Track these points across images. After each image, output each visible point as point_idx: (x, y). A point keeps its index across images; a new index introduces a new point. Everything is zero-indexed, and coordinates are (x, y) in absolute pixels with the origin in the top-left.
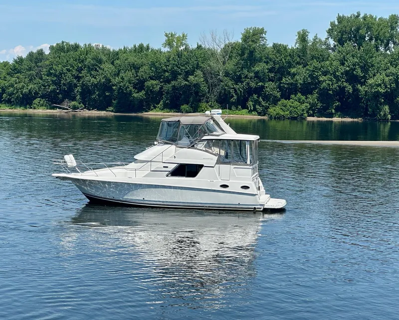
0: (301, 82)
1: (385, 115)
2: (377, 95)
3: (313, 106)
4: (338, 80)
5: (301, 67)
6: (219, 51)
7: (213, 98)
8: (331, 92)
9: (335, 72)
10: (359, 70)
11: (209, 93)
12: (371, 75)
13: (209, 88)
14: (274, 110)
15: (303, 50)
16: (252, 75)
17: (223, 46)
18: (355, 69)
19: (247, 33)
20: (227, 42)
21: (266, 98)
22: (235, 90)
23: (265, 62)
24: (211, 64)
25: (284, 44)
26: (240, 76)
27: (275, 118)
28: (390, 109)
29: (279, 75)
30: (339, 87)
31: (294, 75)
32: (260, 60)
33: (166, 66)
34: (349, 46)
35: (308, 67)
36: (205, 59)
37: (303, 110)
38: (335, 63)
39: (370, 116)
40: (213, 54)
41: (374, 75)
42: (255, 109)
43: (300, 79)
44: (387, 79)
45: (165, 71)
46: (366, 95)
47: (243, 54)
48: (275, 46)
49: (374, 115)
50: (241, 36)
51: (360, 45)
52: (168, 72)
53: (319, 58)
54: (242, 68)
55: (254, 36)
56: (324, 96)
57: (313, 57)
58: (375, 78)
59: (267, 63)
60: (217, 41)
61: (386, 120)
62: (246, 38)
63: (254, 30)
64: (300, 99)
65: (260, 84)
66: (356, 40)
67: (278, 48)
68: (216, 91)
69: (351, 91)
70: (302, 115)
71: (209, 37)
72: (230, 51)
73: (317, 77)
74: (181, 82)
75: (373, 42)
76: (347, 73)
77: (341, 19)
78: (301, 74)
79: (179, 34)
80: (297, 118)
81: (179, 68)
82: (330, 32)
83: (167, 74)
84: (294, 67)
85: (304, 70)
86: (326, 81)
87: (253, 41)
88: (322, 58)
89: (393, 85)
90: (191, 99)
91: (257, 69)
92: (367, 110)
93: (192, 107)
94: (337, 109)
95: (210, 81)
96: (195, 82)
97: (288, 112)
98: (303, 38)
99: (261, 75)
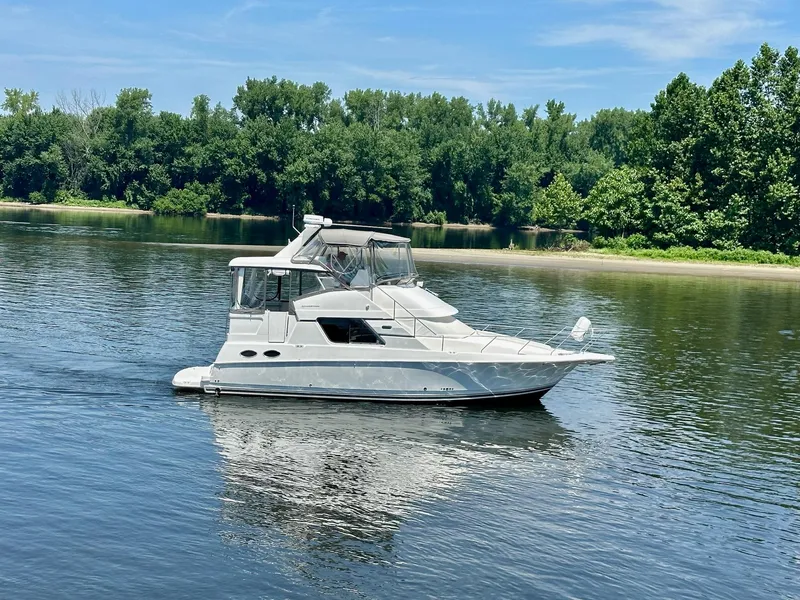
0: (198, 165)
2: (297, 186)
3: (214, 197)
4: (248, 165)
5: (198, 145)
6: (85, 118)
7: (76, 183)
8: (238, 181)
9: (244, 154)
10: (275, 153)
11: (70, 176)
12: (291, 160)
13: (70, 169)
14: (162, 203)
15: (202, 124)
16: (132, 153)
17: (90, 112)
18: (270, 151)
19: (124, 95)
20: (96, 107)
22: (108, 174)
23: (149, 137)
24: (74, 136)
25: (177, 114)
26: (114, 154)
27: (163, 213)
28: (313, 205)
29: (168, 155)
30: (249, 173)
31: (189, 156)
32: (143, 134)
33: (8, 136)
34: (263, 120)
35: (208, 146)
36: (64, 130)
37: (202, 204)
38: (244, 142)
39: (289, 213)
40: (76, 123)
41: (295, 161)
42: (135, 201)
43: (197, 162)
44: (310, 166)
45: (5, 143)
46: (284, 187)
47: (118, 124)
48: (163, 115)
50: (116, 100)
51: (276, 120)
52: (10, 145)
53: (223, 135)
54: (117, 144)
55: (133, 101)
56: (230, 185)
57: (215, 133)
58: (296, 164)
59: (152, 138)
60: (82, 105)
62: (122, 103)
63: (135, 92)
64: (197, 189)
65: (143, 166)
66: (272, 113)
67: (168, 120)
68: (81, 174)
69: (264, 180)
70: (200, 209)
71: (70, 99)
72: (100, 120)
73: (220, 161)
74: (29, 159)
75: (293, 117)
76: (259, 156)
77: (251, 84)
78: (198, 154)
79: (26, 92)
80: (193, 215)
81: (27, 140)
82: (237, 100)
83: (9, 148)
84: (190, 145)
85: (202, 150)
86: (231, 165)
87: (133, 107)
88: (227, 135)
89: (318, 174)
90: (45, 184)
91: (138, 145)
93: (45, 195)
94: (247, 203)
95: (71, 160)
96: (50, 161)
97: (181, 206)
98: (201, 106)
99: (144, 154)
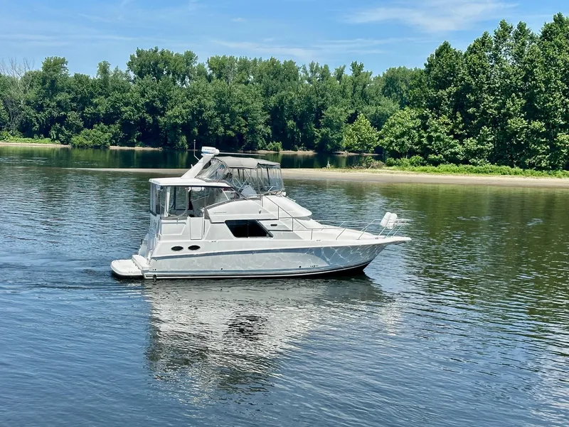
0: (103, 112)
1: (183, 144)
2: (175, 126)
3: (115, 135)
4: (139, 111)
5: (103, 97)
6: (19, 79)
7: (14, 126)
8: (132, 122)
9: (136, 103)
10: (158, 102)
11: (10, 121)
12: (170, 107)
13: (9, 116)
14: (76, 139)
15: (105, 82)
16: (54, 104)
17: (23, 74)
18: (154, 101)
19: (48, 62)
20: (28, 71)
21: (69, 127)
22: (37, 119)
23: (67, 92)
24: (12, 92)
25: (86, 75)
26: (42, 105)
27: (78, 147)
28: (187, 139)
29: (81, 105)
30: (140, 117)
31: (96, 105)
32: (62, 90)
34: (149, 79)
35: (109, 98)
36: (5, 88)
37: (106, 139)
38: (135, 95)
39: (169, 145)
40: (13, 82)
41: (172, 107)
42: (58, 138)
43: (102, 110)
44: (184, 111)
46: (165, 126)
47: (44, 83)
48: (76, 76)
49: (172, 144)
50: (42, 65)
51: (158, 78)
53: (120, 90)
55: (54, 66)
56: (126, 125)
57: (114, 89)
58: (173, 110)
59: (69, 93)
60: (17, 69)
61: (184, 150)
62: (47, 67)
63: (55, 60)
64: (102, 129)
65: (63, 113)
66: (155, 73)
67: (80, 79)
68: (17, 120)
69: (151, 122)
70: (105, 144)
71: (8, 65)
72: (30, 80)
73: (119, 108)
75: (171, 76)
76: (147, 104)
77: (140, 53)
78: (103, 105)
80: (100, 147)
82: (130, 65)
84: (97, 97)
85: (106, 101)
86: (127, 111)
87: (54, 71)
88: (123, 90)
89: (190, 117)
91: (59, 98)
92: (167, 140)
94: (139, 139)
95: (10, 109)
97: (91, 141)
98: (104, 70)
99: (63, 104)
